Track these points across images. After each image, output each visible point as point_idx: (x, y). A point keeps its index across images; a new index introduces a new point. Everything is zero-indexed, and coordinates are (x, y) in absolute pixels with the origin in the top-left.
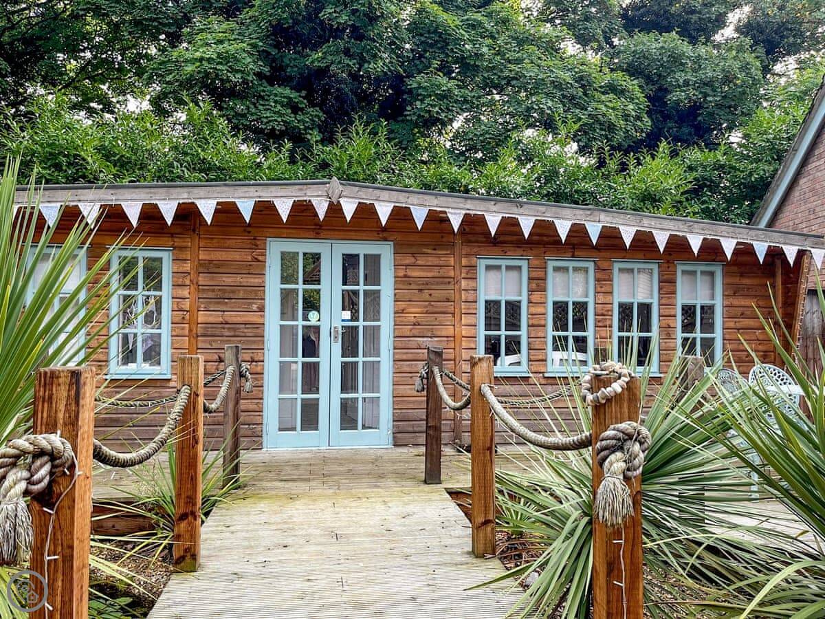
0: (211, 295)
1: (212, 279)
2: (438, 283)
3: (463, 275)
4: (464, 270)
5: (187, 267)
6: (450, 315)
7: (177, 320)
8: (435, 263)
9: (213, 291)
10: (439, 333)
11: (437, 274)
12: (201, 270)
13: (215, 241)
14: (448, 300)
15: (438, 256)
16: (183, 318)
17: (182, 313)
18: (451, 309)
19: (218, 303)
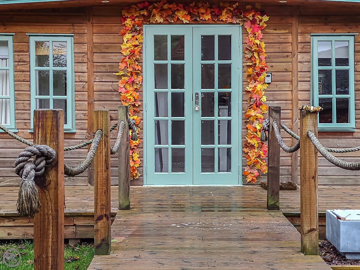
0: (103, 69)
1: (103, 57)
2: (278, 57)
3: (299, 50)
4: (300, 46)
5: (85, 48)
6: (289, 83)
7: (79, 88)
8: (276, 41)
9: (105, 66)
10: (279, 97)
11: (277, 50)
12: (94, 50)
13: (104, 28)
14: (286, 71)
15: (279, 35)
16: (83, 87)
17: (82, 83)
18: (290, 78)
19: (108, 76)
